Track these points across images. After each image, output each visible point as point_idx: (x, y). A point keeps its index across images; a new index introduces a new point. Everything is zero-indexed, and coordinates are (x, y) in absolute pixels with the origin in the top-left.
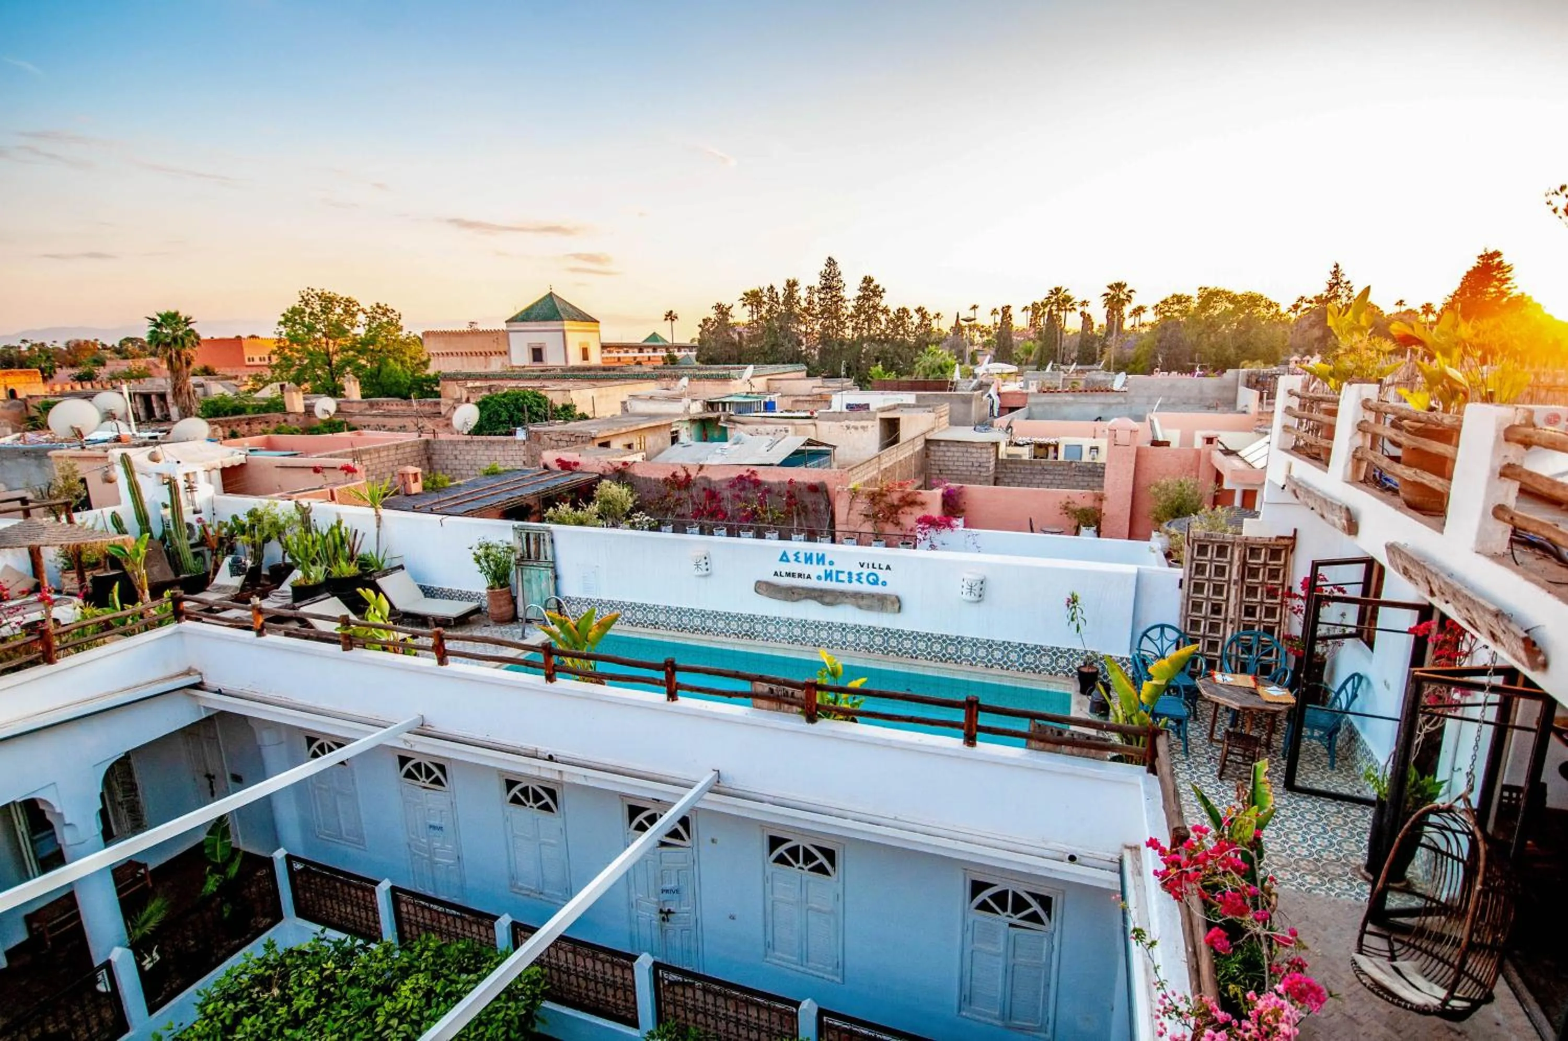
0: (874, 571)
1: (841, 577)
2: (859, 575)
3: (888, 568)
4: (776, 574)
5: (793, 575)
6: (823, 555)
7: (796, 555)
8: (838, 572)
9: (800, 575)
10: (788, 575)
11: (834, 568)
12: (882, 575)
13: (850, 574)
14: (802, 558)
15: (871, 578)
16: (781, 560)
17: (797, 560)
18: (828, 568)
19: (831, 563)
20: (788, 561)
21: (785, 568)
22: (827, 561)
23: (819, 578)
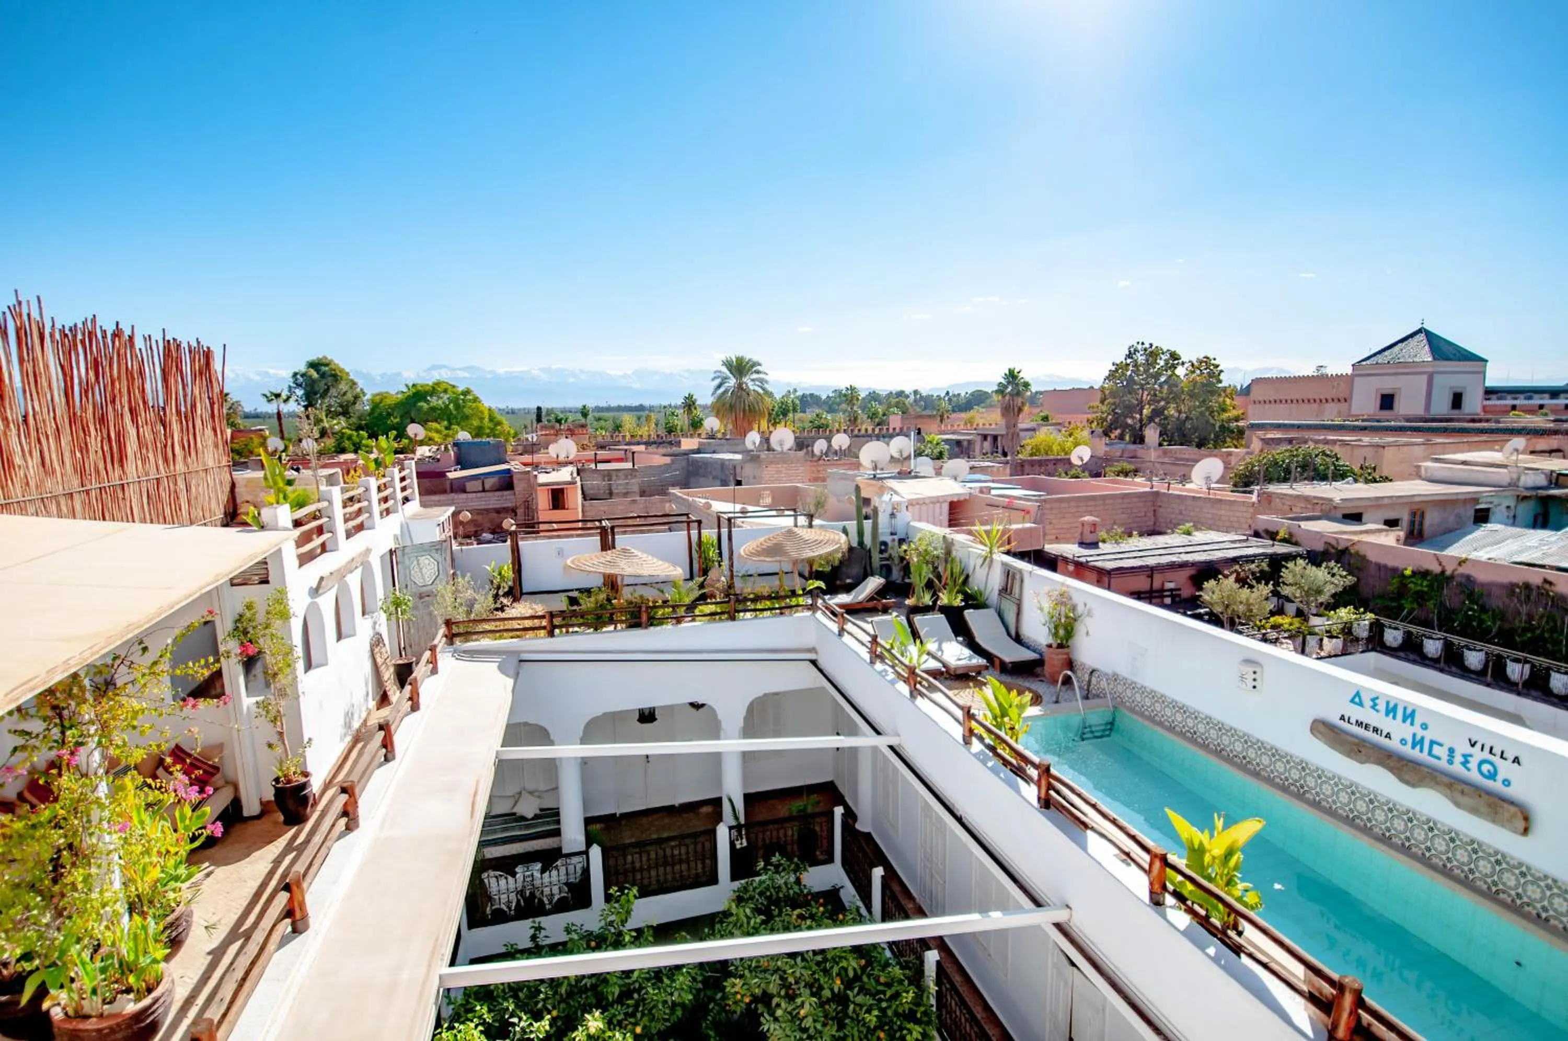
0: (1491, 758)
1: (1437, 750)
2: (1465, 756)
3: (1516, 760)
4: (1342, 718)
5: (1367, 727)
6: (1413, 712)
7: (1373, 700)
8: (1432, 742)
9: (1376, 730)
10: (1359, 724)
11: (1428, 735)
12: (1505, 769)
13: (1451, 751)
14: (1382, 707)
15: (1486, 768)
16: (1352, 701)
17: (1374, 707)
18: (1420, 733)
19: (1424, 727)
20: (1361, 704)
21: (1356, 713)
22: (1418, 720)
23: (1403, 741)
